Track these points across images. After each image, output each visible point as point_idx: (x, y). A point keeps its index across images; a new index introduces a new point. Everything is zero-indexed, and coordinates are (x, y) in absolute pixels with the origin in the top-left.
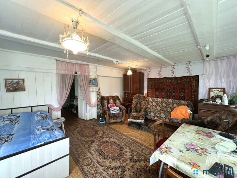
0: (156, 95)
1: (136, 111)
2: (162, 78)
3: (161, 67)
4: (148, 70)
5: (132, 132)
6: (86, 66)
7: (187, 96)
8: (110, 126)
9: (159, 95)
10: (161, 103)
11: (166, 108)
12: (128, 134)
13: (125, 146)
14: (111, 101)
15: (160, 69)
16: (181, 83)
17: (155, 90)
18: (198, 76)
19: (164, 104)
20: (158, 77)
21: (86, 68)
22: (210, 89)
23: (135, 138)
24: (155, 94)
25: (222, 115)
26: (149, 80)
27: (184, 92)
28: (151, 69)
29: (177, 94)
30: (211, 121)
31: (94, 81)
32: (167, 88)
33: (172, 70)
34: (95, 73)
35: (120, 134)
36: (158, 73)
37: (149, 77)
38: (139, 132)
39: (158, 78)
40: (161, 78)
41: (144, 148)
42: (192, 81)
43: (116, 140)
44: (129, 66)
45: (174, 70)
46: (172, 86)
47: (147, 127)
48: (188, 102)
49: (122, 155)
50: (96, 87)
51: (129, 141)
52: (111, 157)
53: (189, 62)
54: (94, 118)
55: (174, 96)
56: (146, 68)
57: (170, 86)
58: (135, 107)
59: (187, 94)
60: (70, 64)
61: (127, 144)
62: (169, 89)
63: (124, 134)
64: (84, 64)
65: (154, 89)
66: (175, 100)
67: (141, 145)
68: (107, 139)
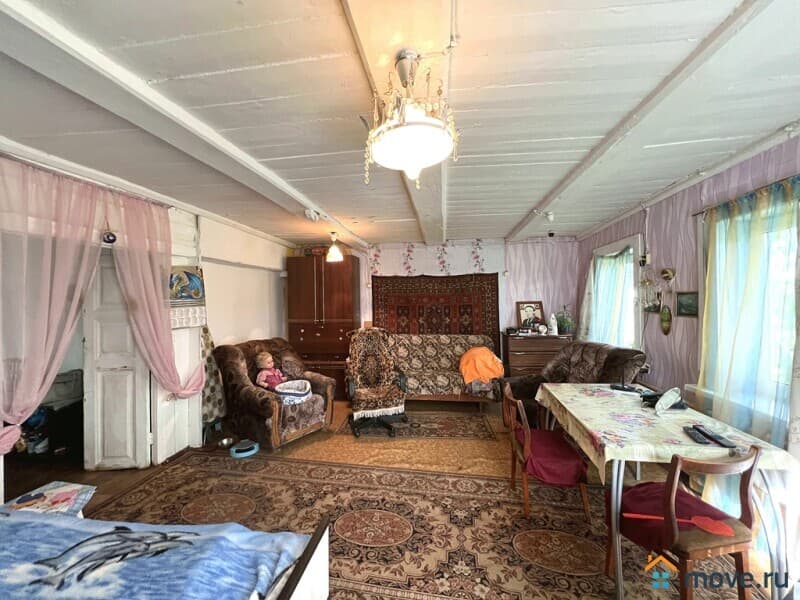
0: (399, 326)
1: (367, 383)
2: (416, 277)
3: (412, 246)
4: (373, 252)
5: (383, 451)
6: (154, 209)
7: (477, 323)
8: (290, 457)
9: (407, 326)
10: (423, 347)
11: (437, 358)
12: (375, 461)
13: (407, 497)
14: (268, 360)
15: (409, 251)
16: (463, 290)
17: (398, 313)
18: (497, 274)
19: (430, 351)
20: (403, 273)
21: (156, 218)
22: (518, 304)
23: (407, 466)
24: (399, 324)
25: (571, 355)
26: (377, 281)
27: (470, 314)
28: (380, 246)
29: (455, 320)
30: (554, 372)
31: (190, 279)
32: (429, 305)
33: (439, 258)
34: (194, 244)
35: (354, 471)
36: (403, 261)
37: (376, 272)
38: (399, 442)
39: (405, 275)
40: (412, 278)
41: (455, 480)
42: (486, 286)
43: (362, 492)
44: (333, 233)
45: (445, 257)
46: (442, 300)
47: (408, 425)
48: (483, 339)
49: (421, 524)
50: (197, 308)
51: (402, 479)
52: (401, 547)
53: (478, 240)
54: (186, 445)
55: (448, 326)
56: (365, 244)
57: (438, 299)
58: (360, 371)
59: (476, 319)
60: (75, 187)
61: (404, 490)
62: (434, 308)
63: (366, 463)
64: (146, 200)
65: (393, 309)
66: (456, 336)
67: (439, 476)
68: (330, 500)
